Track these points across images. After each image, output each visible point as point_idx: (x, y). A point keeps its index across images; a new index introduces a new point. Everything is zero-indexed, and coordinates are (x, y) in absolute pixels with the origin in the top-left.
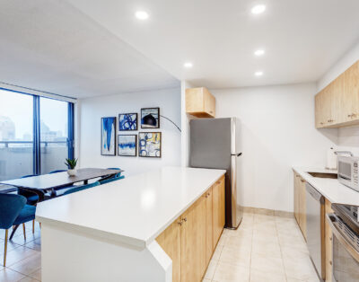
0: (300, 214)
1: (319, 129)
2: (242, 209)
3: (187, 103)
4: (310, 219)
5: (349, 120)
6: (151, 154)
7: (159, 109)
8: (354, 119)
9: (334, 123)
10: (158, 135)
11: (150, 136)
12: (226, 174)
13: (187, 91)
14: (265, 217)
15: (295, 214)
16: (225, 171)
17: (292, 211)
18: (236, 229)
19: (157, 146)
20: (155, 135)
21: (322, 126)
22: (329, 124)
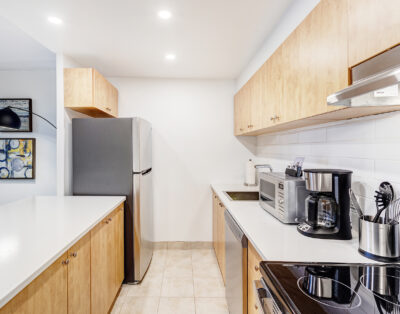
0: (219, 244)
1: (238, 137)
2: (151, 246)
3: (66, 91)
4: (229, 247)
5: (271, 124)
6: (17, 174)
7: (30, 101)
8: (277, 123)
9: (254, 129)
10: (30, 143)
11: (14, 144)
12: (125, 202)
13: (66, 72)
14: (180, 253)
15: (213, 243)
16: (123, 198)
17: (211, 240)
18: (140, 282)
19: (28, 160)
20: (23, 143)
21: (241, 133)
22: (249, 130)
